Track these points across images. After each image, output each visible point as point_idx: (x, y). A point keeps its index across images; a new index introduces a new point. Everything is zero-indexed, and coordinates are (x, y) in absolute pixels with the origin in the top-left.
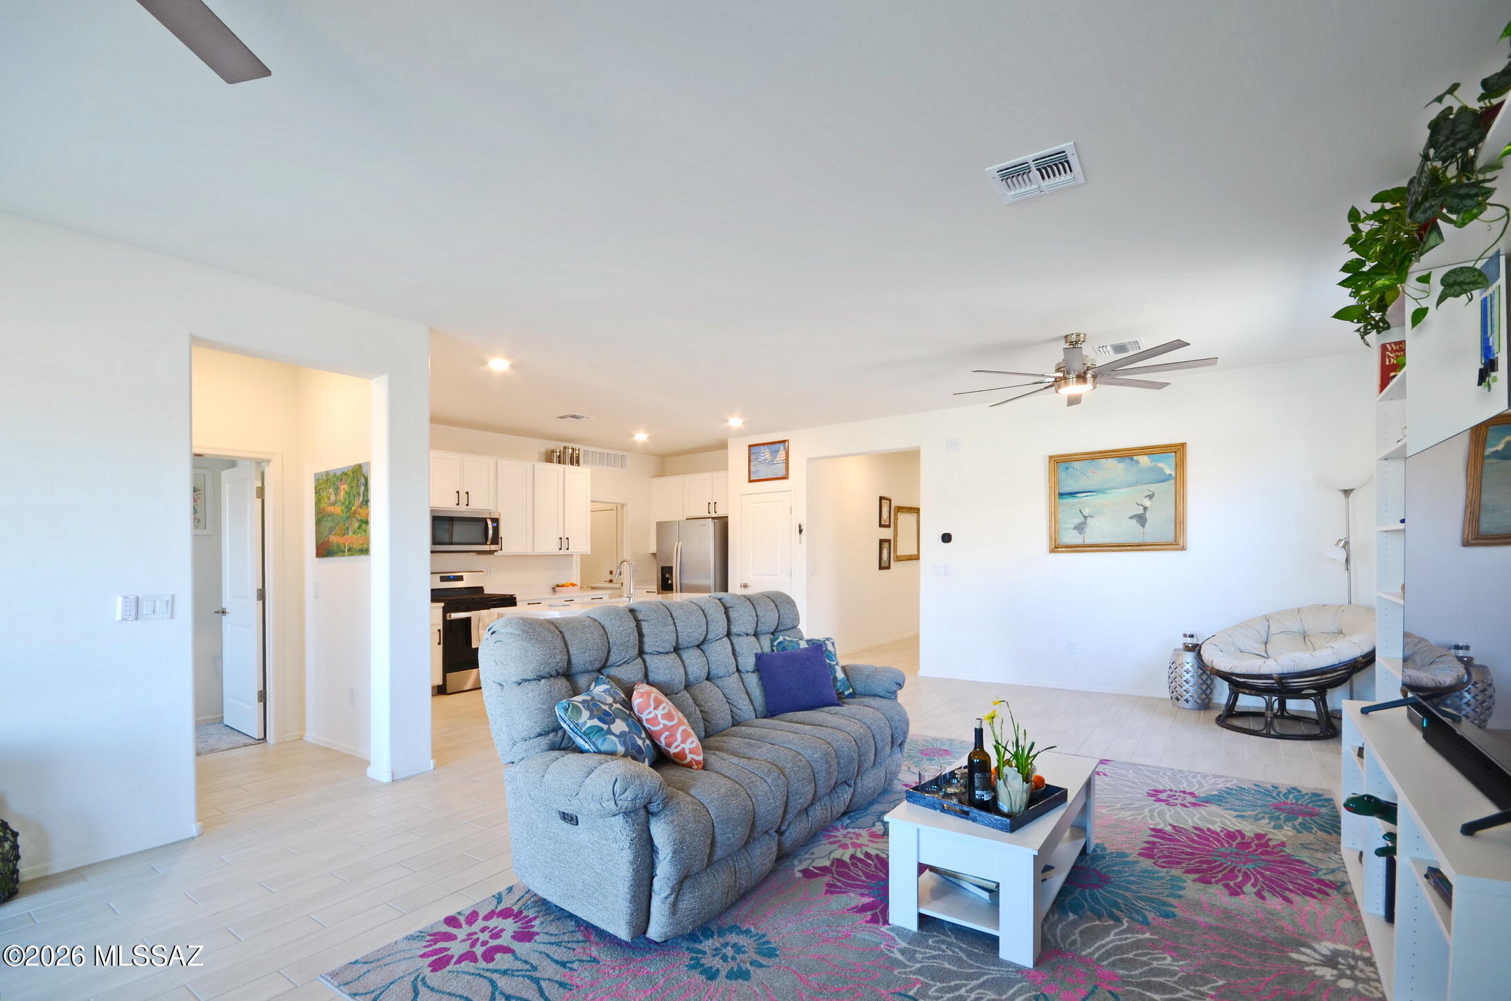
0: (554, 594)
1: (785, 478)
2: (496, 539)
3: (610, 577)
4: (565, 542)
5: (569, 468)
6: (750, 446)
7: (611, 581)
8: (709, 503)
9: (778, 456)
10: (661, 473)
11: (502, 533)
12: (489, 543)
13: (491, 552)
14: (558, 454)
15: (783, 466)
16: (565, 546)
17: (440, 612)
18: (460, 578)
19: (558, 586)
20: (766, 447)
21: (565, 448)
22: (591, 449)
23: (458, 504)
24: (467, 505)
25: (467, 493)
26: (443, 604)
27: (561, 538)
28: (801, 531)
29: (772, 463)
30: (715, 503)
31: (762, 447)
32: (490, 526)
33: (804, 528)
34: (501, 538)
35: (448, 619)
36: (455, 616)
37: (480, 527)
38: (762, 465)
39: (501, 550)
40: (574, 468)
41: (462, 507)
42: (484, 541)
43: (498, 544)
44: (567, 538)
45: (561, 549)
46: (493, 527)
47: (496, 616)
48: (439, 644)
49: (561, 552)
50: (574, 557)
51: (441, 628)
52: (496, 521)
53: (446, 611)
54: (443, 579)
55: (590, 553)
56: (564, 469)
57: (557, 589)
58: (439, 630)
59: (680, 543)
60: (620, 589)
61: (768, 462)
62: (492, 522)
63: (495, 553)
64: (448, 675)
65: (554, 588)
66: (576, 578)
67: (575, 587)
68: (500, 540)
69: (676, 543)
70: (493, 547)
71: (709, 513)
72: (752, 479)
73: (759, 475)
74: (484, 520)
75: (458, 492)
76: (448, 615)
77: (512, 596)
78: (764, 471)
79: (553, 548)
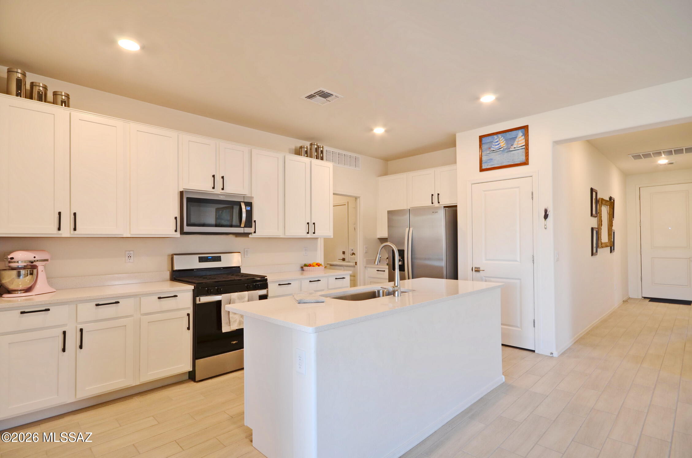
0: (302, 274)
1: (526, 163)
2: (249, 223)
3: (342, 256)
4: (311, 225)
5: (315, 161)
6: (481, 138)
7: (344, 260)
8: (432, 195)
9: (516, 143)
10: (385, 173)
11: (255, 217)
12: (243, 225)
13: (247, 235)
14: (306, 149)
15: (522, 152)
16: (311, 231)
17: (190, 295)
18: (218, 259)
19: (305, 265)
20: (500, 136)
21: (311, 145)
22: (332, 149)
23: (214, 188)
24: (223, 189)
25: (223, 177)
26: (192, 287)
27: (308, 223)
28: (546, 216)
29: (508, 150)
30: (438, 194)
31: (495, 137)
32: (244, 210)
33: (550, 213)
34: (255, 221)
35: (198, 302)
36: (204, 299)
37: (236, 210)
38: (495, 154)
39: (255, 232)
40: (319, 161)
41: (218, 190)
42: (239, 225)
43: (251, 227)
44: (314, 224)
45: (308, 233)
46: (247, 211)
47: (246, 299)
48: (189, 329)
49: (309, 236)
50: (319, 240)
51: (191, 312)
52: (249, 204)
53: (197, 293)
54: (201, 260)
55: (332, 237)
56: (311, 162)
57: (305, 268)
58: (188, 315)
59: (411, 229)
60: (354, 267)
61: (503, 150)
62: (246, 206)
63: (250, 236)
64: (197, 361)
65: (302, 267)
66: (320, 259)
67: (320, 267)
68: (253, 224)
69: (407, 229)
70: (247, 230)
71: (432, 203)
72: (484, 167)
73: (492, 163)
74: (239, 204)
75: (214, 176)
76: (198, 298)
77: (264, 277)
78: (498, 160)
79: (301, 232)
